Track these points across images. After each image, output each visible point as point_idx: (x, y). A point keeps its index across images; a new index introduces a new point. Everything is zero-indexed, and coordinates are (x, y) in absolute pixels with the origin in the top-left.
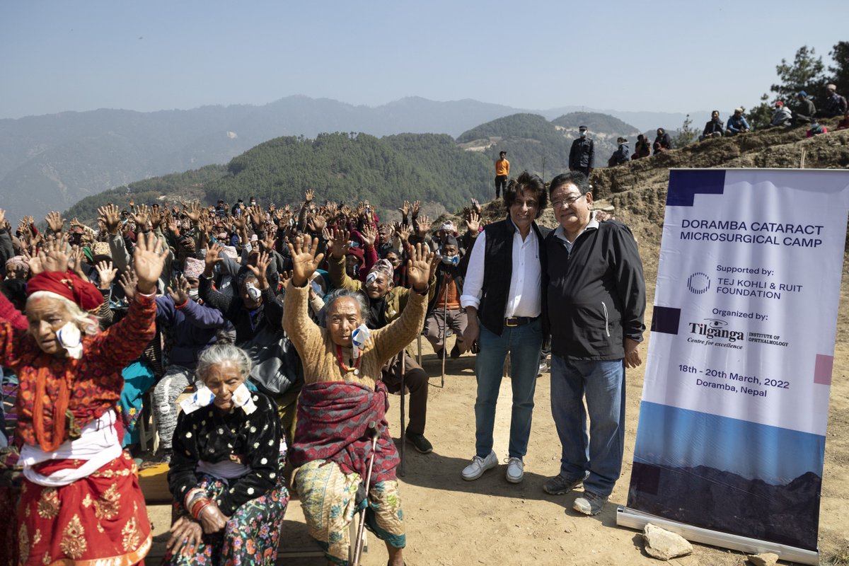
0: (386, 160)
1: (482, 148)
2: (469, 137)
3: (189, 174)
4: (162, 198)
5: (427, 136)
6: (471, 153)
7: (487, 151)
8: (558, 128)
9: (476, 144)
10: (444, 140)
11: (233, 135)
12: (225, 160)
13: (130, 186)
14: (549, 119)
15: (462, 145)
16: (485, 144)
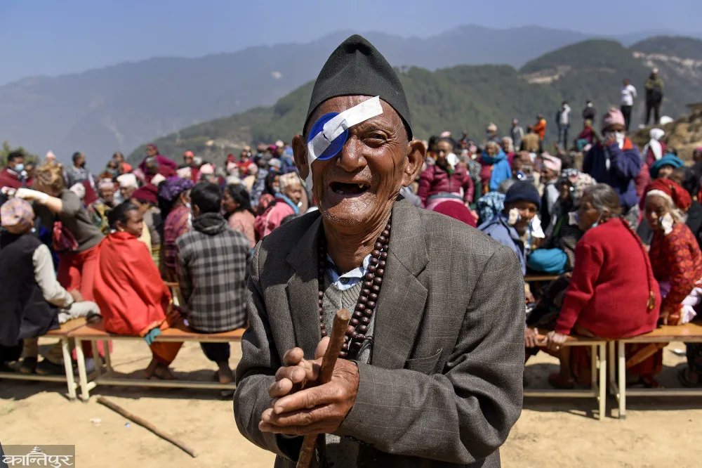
0: (441, 95)
1: (548, 80)
2: (533, 67)
3: (236, 118)
4: (210, 143)
5: (487, 68)
6: (537, 86)
7: (554, 83)
8: (637, 55)
9: (542, 76)
10: (505, 71)
11: (277, 75)
12: (270, 102)
13: (181, 132)
14: (627, 44)
15: (525, 76)
16: (551, 75)
